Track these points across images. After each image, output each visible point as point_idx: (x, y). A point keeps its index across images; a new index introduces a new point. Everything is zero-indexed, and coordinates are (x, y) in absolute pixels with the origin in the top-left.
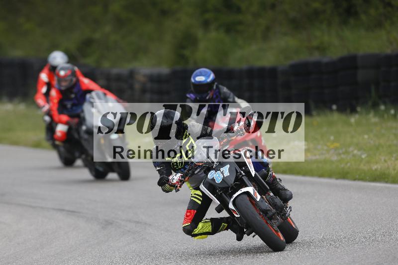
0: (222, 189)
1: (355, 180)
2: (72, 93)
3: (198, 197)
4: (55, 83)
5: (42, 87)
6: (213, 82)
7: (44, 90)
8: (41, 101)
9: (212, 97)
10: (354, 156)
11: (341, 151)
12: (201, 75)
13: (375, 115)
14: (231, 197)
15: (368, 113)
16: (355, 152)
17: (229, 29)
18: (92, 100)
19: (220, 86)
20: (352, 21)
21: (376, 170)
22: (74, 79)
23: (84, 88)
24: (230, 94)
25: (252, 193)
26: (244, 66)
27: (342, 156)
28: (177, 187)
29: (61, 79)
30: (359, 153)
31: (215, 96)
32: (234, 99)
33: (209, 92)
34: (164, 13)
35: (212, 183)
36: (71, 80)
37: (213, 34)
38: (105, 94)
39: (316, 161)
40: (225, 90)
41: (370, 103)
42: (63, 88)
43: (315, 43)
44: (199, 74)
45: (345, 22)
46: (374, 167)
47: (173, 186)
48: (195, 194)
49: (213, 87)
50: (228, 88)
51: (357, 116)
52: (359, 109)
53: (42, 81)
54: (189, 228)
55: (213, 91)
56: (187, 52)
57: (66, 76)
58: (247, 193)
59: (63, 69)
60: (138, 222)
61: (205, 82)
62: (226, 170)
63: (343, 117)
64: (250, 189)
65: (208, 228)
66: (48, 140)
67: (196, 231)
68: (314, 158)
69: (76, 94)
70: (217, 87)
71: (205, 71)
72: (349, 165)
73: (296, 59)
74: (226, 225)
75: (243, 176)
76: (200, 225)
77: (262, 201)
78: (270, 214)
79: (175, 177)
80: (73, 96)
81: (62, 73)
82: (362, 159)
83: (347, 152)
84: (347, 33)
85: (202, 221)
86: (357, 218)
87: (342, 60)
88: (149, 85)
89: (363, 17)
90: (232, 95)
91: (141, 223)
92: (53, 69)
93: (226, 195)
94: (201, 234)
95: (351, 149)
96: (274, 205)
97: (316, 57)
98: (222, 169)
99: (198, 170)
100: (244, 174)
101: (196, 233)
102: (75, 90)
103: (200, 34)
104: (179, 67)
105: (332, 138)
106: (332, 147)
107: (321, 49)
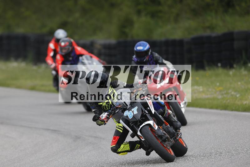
0: (133, 122)
1: (232, 110)
2: (70, 57)
3: (120, 128)
4: (59, 49)
5: (51, 52)
6: (148, 50)
7: (52, 54)
8: (50, 61)
9: (148, 60)
10: (232, 95)
11: (223, 93)
12: (140, 45)
13: (245, 70)
14: (139, 128)
15: (240, 68)
16: (233, 93)
17: (153, 15)
18: (83, 61)
19: (154, 53)
20: (230, 10)
21: (246, 104)
22: (71, 48)
23: (78, 53)
24: (160, 58)
25: (152, 125)
26: (163, 39)
27: (225, 96)
28: (105, 121)
29: (62, 48)
30: (235, 94)
31: (150, 59)
32: (162, 61)
33: (146, 57)
34: (113, 5)
35: (127, 119)
36: (69, 49)
37: (144, 19)
38: (91, 57)
39: (208, 99)
40: (156, 55)
41: (242, 62)
42: (63, 54)
43: (207, 24)
44: (139, 45)
45: (226, 11)
46: (245, 102)
47: (103, 121)
48: (119, 126)
49: (148, 53)
50: (158, 54)
51: (234, 70)
52: (235, 66)
53: (51, 49)
54: (114, 148)
55: (148, 56)
56: (127, 30)
57: (65, 46)
58: (149, 125)
59: (63, 41)
60: (96, 137)
61: (143, 51)
62: (135, 110)
63: (225, 71)
64: (151, 122)
65: (128, 147)
66: (55, 86)
67: (120, 150)
68: (206, 97)
69: (73, 57)
70: (151, 53)
71: (143, 43)
72: (228, 101)
73: (195, 34)
74: (139, 145)
75: (147, 113)
76: (122, 146)
77: (159, 130)
78: (164, 138)
79: (104, 115)
80: (71, 59)
81: (63, 44)
82: (237, 97)
83: (227, 93)
84: (228, 18)
85: (123, 144)
86: (234, 134)
87: (225, 35)
88: (103, 51)
89: (238, 8)
90: (161, 58)
91: (98, 137)
92: (58, 41)
93: (136, 126)
94: (123, 152)
95: (230, 91)
96: (169, 132)
97: (208, 33)
98: (133, 110)
99: (118, 111)
100: (147, 112)
101: (119, 151)
102: (72, 55)
103: (135, 18)
104: (122, 40)
105: (218, 84)
106: (218, 90)
107: (211, 28)
